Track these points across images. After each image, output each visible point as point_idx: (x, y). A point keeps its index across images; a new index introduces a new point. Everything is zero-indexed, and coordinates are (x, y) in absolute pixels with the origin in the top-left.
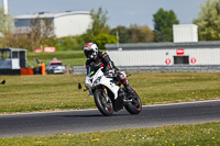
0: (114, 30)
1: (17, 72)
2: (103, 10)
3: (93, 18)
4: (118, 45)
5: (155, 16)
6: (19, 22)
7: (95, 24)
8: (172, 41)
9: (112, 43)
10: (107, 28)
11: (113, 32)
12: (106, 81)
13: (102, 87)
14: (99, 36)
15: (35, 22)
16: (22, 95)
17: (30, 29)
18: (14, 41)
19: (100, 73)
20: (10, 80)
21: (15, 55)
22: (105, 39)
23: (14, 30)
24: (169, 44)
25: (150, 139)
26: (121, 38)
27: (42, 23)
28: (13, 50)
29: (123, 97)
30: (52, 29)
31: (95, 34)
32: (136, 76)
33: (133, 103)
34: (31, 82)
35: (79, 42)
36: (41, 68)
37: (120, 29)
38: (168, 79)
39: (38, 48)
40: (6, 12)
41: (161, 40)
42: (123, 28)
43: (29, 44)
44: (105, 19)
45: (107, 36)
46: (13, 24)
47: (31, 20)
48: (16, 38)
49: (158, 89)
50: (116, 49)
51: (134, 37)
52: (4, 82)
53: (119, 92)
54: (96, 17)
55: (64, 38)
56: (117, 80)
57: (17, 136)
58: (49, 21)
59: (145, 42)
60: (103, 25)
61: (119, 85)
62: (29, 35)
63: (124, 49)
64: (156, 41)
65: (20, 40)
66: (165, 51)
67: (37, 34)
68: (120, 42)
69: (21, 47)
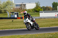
0: (42, 7)
1: (16, 18)
2: (39, 2)
3: (36, 4)
4: (43, 11)
5: (52, 4)
6: (17, 5)
7: (37, 6)
8: (57, 10)
9: (41, 11)
10: (40, 7)
11: (41, 8)
12: (29, 21)
13: (28, 23)
14: (38, 9)
15: (21, 5)
16: (18, 24)
17: (20, 7)
18: (15, 10)
19: (27, 19)
20: (14, 20)
21: (16, 14)
22: (39, 10)
23: (15, 7)
24: (56, 11)
25: (51, 36)
26: (44, 9)
27: (23, 5)
28: (15, 12)
29: (34, 25)
30: (25, 7)
31: (37, 8)
32: (48, 19)
33: (37, 27)
34: (20, 21)
35: (33, 10)
36: (22, 17)
37: (43, 7)
38: (56, 20)
39: (22, 12)
40: (13, 3)
41: (54, 10)
42: (44, 7)
43: (19, 11)
44: (39, 5)
45: (40, 9)
46: (15, 6)
47: (20, 5)
48: (16, 9)
49: (53, 23)
50: (42, 12)
51: (47, 9)
52: (13, 21)
53: (33, 24)
54: (37, 4)
55: (28, 9)
56: (32, 21)
57: (16, 35)
58: (25, 5)
59: (50, 10)
60: (39, 6)
61: (33, 22)
62: (19, 9)
63: (44, 12)
64: (53, 10)
65: (17, 10)
66: (55, 13)
67: (22, 8)
68: (43, 10)
69: (17, 12)
